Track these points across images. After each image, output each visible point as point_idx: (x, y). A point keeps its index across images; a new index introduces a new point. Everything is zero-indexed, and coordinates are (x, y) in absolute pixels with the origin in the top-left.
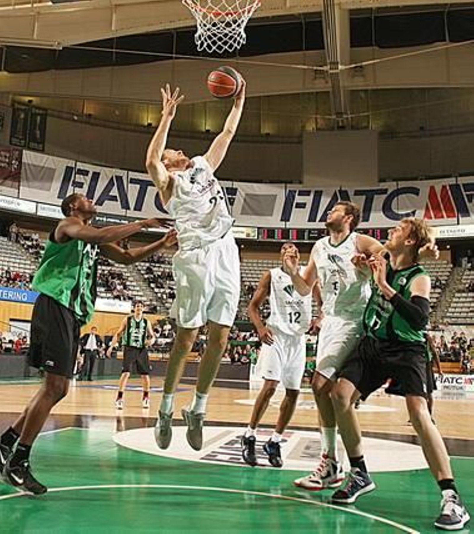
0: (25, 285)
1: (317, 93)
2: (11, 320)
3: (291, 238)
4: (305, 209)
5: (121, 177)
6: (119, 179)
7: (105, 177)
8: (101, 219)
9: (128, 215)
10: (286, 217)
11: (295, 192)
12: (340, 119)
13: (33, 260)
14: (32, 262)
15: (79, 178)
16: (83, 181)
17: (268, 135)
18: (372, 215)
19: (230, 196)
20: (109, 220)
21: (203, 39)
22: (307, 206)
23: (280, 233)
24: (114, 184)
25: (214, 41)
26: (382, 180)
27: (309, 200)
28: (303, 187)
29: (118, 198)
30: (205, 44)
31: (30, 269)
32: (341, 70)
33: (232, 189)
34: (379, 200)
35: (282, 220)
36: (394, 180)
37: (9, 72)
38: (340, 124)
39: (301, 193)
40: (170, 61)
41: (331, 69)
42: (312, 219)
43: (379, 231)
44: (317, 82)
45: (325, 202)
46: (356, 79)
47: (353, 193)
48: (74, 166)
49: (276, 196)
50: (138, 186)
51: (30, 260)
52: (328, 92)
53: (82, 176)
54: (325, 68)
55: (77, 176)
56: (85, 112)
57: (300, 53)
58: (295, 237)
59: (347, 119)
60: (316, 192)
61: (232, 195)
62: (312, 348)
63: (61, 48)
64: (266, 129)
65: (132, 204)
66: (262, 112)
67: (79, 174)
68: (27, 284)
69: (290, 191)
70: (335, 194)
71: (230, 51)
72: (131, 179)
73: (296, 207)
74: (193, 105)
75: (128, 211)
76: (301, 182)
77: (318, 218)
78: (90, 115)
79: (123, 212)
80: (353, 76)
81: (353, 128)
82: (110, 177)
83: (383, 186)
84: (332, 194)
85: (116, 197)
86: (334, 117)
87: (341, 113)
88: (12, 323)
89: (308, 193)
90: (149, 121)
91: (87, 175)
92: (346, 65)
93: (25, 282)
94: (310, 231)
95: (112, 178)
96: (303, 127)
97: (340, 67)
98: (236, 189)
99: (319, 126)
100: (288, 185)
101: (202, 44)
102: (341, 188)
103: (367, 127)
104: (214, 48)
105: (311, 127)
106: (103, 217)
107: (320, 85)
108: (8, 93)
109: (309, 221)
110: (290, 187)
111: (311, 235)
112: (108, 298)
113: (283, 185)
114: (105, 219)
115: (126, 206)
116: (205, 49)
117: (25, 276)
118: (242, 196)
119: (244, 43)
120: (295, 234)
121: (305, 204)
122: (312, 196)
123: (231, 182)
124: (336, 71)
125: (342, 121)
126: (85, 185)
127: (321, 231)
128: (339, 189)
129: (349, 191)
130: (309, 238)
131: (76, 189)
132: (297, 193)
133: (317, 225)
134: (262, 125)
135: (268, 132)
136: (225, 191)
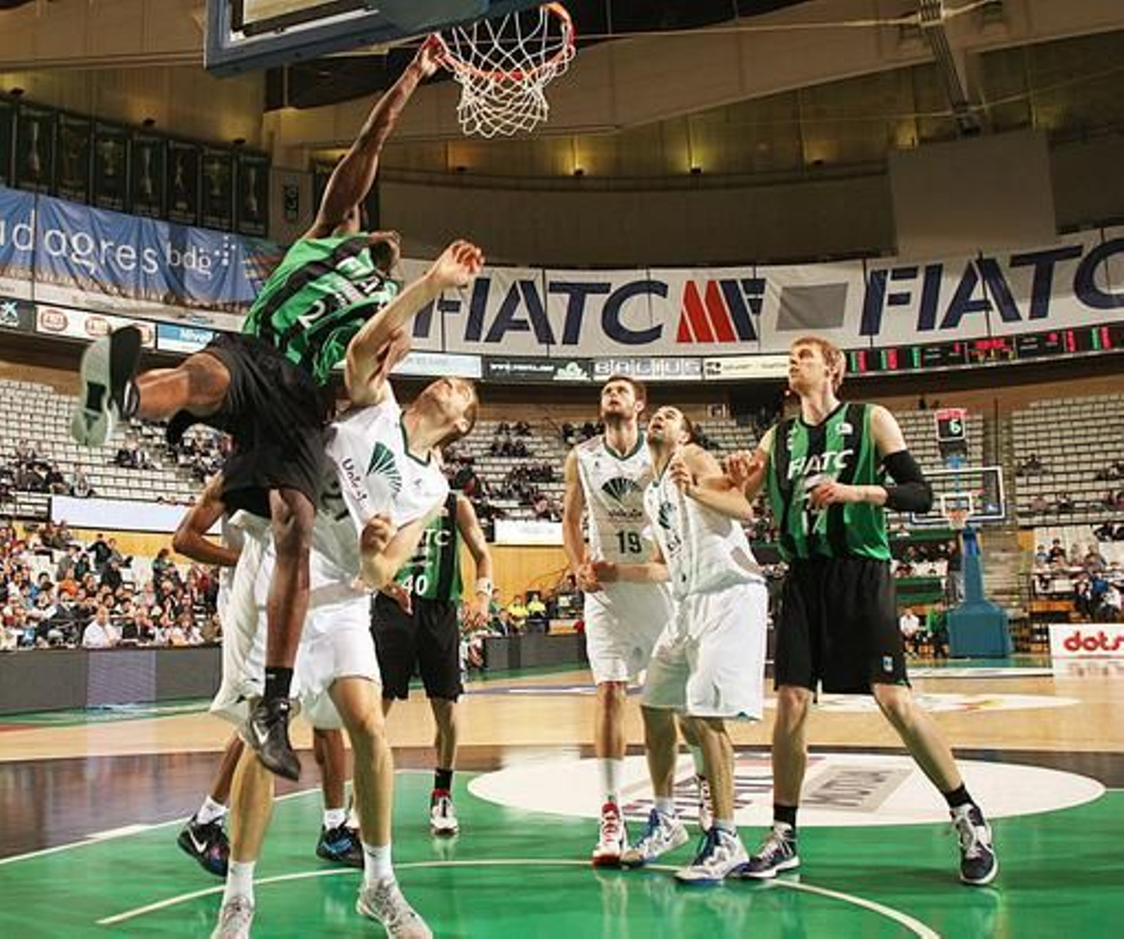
1: (913, 67)
3: (884, 367)
4: (910, 306)
5: (532, 283)
6: (528, 286)
7: (500, 287)
8: (501, 367)
9: (552, 355)
10: (870, 324)
11: (885, 272)
12: (963, 115)
15: (451, 294)
16: (459, 299)
17: (818, 163)
18: (1053, 303)
19: (752, 296)
20: (516, 367)
22: (912, 300)
23: (862, 359)
24: (519, 299)
26: (1065, 229)
27: (915, 286)
28: (898, 262)
29: (531, 326)
32: (947, 20)
33: (754, 280)
34: (1065, 272)
35: (862, 333)
36: (1096, 226)
37: (298, 107)
38: (966, 125)
39: (899, 275)
40: (604, 45)
41: (923, 20)
42: (926, 322)
43: (1071, 334)
45: (949, 287)
46: (989, 29)
47: (1007, 263)
49: (846, 285)
50: (566, 297)
52: (930, 64)
54: (912, 20)
56: (451, 163)
58: (894, 366)
59: (980, 112)
60: (928, 269)
61: (756, 293)
62: (940, 584)
64: (815, 152)
65: (558, 330)
66: (802, 122)
69: (873, 273)
70: (970, 266)
72: (552, 284)
73: (890, 303)
74: (661, 123)
75: (551, 347)
76: (894, 253)
77: (938, 322)
78: (461, 169)
79: (541, 350)
80: (984, 23)
81: (998, 129)
82: (510, 285)
83: (1069, 240)
84: (965, 265)
85: (525, 322)
86: (949, 113)
87: (965, 104)
89: (910, 273)
90: (578, 167)
92: (956, 7)
94: (924, 348)
95: (514, 286)
96: (892, 140)
97: (944, 13)
98: (763, 281)
99: (924, 133)
100: (869, 261)
102: (981, 254)
103: (1027, 124)
105: (907, 137)
106: (504, 363)
107: (916, 52)
108: (301, 147)
109: (920, 328)
110: (874, 265)
111: (928, 357)
112: (526, 519)
113: (860, 262)
114: (508, 367)
115: (545, 336)
118: (775, 293)
120: (893, 357)
121: (908, 295)
122: (920, 278)
123: (750, 269)
124: (937, 22)
125: (969, 119)
126: (463, 305)
127: (946, 347)
128: (977, 256)
129: (999, 261)
130: (924, 363)
131: (447, 315)
132: (889, 274)
133: (938, 335)
134: (805, 144)
135: (817, 157)
136: (741, 286)
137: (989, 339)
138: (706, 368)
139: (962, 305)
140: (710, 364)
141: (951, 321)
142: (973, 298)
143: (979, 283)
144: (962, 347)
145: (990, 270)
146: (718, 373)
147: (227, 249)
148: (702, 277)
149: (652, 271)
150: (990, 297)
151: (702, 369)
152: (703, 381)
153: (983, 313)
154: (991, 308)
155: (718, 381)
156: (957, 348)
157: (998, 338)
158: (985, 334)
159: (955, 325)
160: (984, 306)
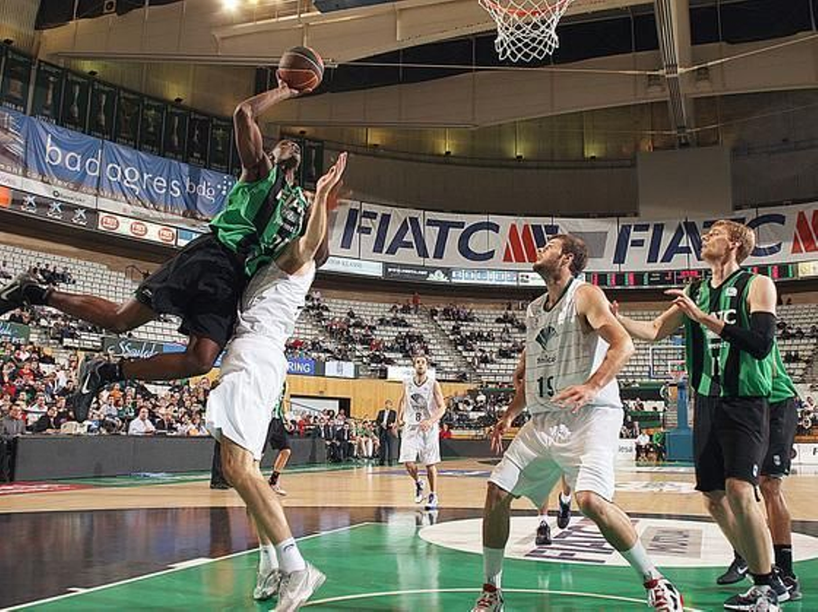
0: (306, 354)
1: (652, 103)
2: (292, 396)
3: (627, 284)
4: (643, 248)
5: (416, 219)
6: (414, 221)
7: (397, 221)
8: (394, 270)
9: (427, 264)
10: (620, 258)
11: (630, 226)
12: (682, 135)
13: (315, 323)
14: (313, 326)
15: (366, 223)
16: (371, 226)
17: (593, 158)
20: (404, 271)
21: (505, 45)
22: (645, 244)
23: (614, 278)
24: (408, 228)
25: (520, 47)
26: (737, 207)
27: (647, 236)
28: (639, 221)
29: (414, 245)
30: (509, 52)
31: (311, 335)
32: (681, 74)
33: (552, 226)
35: (614, 262)
36: (752, 207)
38: (683, 141)
39: (639, 228)
40: (470, 74)
41: (667, 73)
42: (652, 258)
44: (649, 90)
45: (667, 238)
46: (700, 83)
47: (702, 225)
48: (358, 208)
49: (606, 233)
50: (438, 229)
51: (311, 323)
52: (666, 102)
53: (369, 220)
54: (661, 72)
55: (363, 219)
56: (369, 141)
57: (630, 55)
58: (632, 283)
59: (691, 133)
60: (656, 226)
62: (659, 416)
63: (336, 66)
64: (591, 151)
65: (431, 249)
66: (585, 131)
67: (364, 216)
68: (309, 353)
69: (623, 226)
70: (680, 227)
71: (541, 58)
72: (429, 220)
73: (632, 245)
74: (500, 125)
75: (427, 259)
76: (636, 215)
77: (660, 259)
78: (376, 145)
79: (420, 261)
80: (698, 80)
81: (699, 145)
82: (403, 219)
83: (739, 214)
84: (677, 226)
85: (411, 243)
86: (674, 132)
87: (684, 127)
88: (292, 400)
89: (645, 228)
90: (447, 150)
91: (375, 218)
92: (685, 67)
93: (305, 350)
94: (650, 274)
95: (405, 220)
96: (637, 146)
97: (679, 70)
98: (557, 226)
99: (656, 145)
100: (621, 219)
101: (505, 51)
102: (687, 219)
103: (716, 143)
104: (519, 56)
106: (396, 268)
107: (656, 94)
108: (276, 124)
109: (649, 261)
110: (624, 221)
111: (652, 279)
112: (407, 366)
113: (615, 219)
114: (399, 271)
115: (423, 253)
116: (508, 57)
117: (307, 343)
119: (557, 47)
120: (632, 278)
121: (643, 241)
122: (651, 231)
123: (550, 219)
124: (675, 75)
125: (685, 137)
126: (373, 230)
127: (664, 274)
128: (684, 220)
129: (696, 223)
130: (650, 283)
131: (363, 235)
132: (633, 227)
133: (659, 266)
134: (586, 146)
135: (593, 154)
136: (543, 229)
137: (689, 270)
138: (520, 278)
139: (674, 248)
140: (522, 276)
141: (667, 258)
142: (680, 245)
143: (685, 236)
144: (673, 275)
145: (691, 229)
146: (527, 282)
147: (225, 185)
148: (521, 222)
149: (490, 216)
150: (691, 245)
151: (518, 279)
152: (518, 286)
153: (686, 255)
154: (691, 252)
155: (526, 286)
156: (670, 274)
157: (693, 270)
158: (687, 267)
159: (669, 261)
160: (687, 250)
